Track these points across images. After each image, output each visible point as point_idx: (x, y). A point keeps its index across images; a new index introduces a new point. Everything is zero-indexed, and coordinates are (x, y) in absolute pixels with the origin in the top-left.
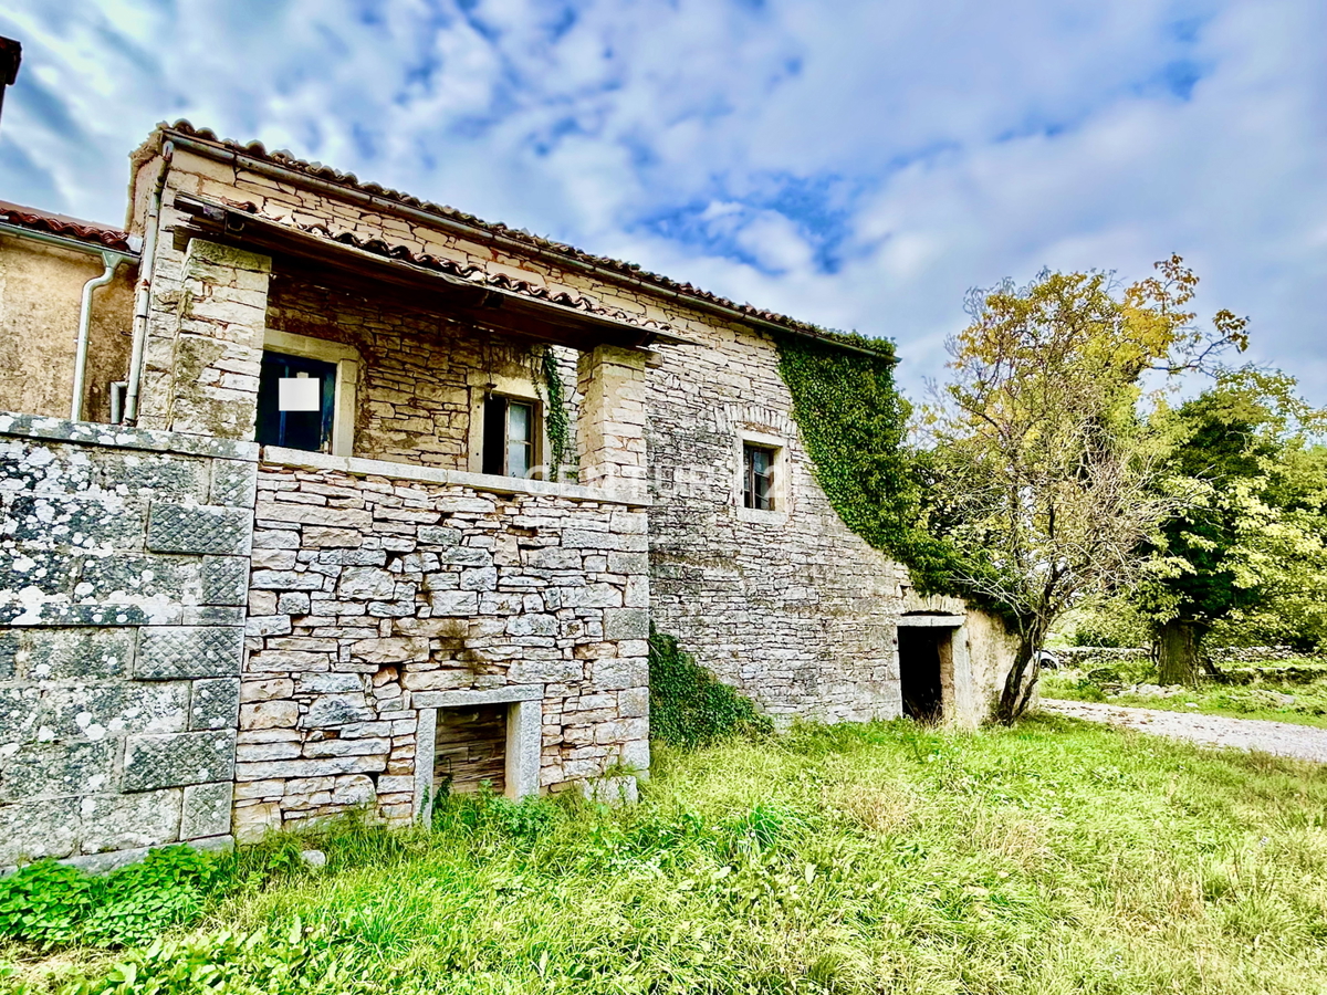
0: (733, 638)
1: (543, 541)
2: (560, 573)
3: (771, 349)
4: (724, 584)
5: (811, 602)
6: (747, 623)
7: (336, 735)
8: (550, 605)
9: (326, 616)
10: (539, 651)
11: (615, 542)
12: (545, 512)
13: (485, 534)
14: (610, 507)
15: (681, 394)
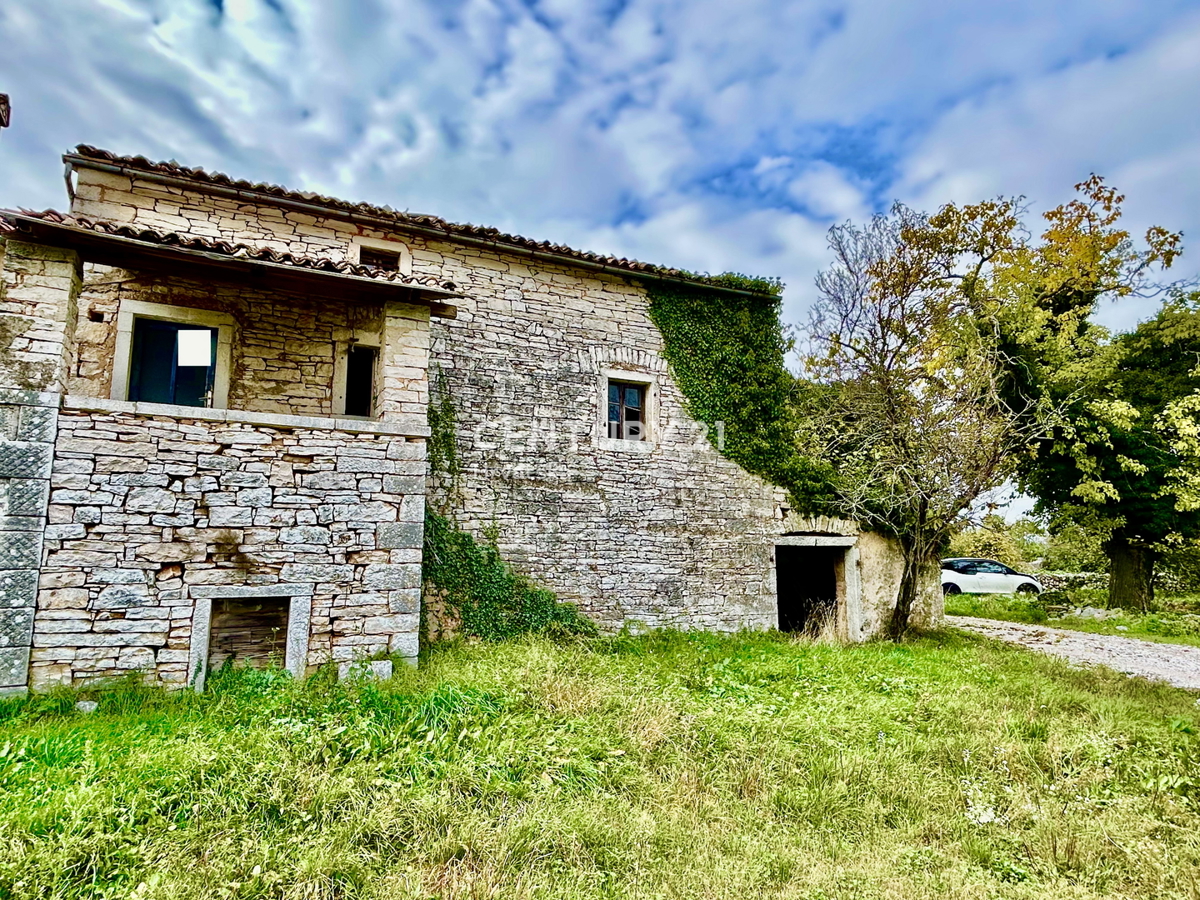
0: (592, 553)
1: (317, 467)
2: (334, 493)
3: (641, 295)
4: (584, 506)
5: (678, 523)
6: (608, 540)
7: (122, 616)
8: (322, 520)
9: (114, 525)
10: (310, 557)
11: (390, 466)
12: (320, 443)
13: (261, 461)
14: (387, 438)
15: (544, 339)
